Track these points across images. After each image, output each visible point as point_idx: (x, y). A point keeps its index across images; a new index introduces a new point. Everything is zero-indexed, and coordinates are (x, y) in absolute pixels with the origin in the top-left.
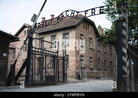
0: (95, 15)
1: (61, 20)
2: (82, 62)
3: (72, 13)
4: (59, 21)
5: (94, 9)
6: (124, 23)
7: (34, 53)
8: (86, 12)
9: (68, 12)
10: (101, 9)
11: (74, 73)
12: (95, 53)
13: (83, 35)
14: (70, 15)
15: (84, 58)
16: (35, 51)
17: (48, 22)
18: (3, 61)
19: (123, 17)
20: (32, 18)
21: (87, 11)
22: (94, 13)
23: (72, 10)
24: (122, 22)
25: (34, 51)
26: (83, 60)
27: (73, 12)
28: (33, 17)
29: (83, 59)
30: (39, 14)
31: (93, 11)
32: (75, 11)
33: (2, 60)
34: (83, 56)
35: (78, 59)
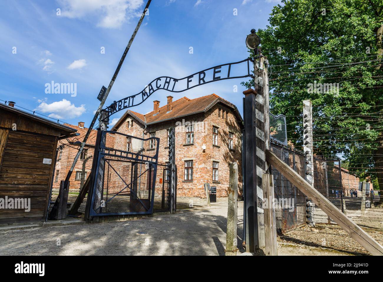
0: (205, 83)
1: (148, 96)
2: (215, 172)
3: (166, 82)
4: (145, 98)
5: (203, 72)
6: (261, 96)
7: (106, 157)
8: (190, 80)
9: (160, 80)
10: (216, 70)
11: (202, 191)
12: (238, 157)
13: (218, 128)
14: (162, 87)
15: (219, 164)
16: (109, 155)
17: (127, 101)
18: (41, 173)
19: (259, 83)
20: (100, 94)
21: (192, 76)
22: (203, 79)
23: (167, 77)
24: (256, 95)
25: (106, 154)
26: (217, 169)
27: (168, 80)
28: (100, 92)
29: (217, 167)
30: (110, 86)
31: (202, 76)
32: (171, 78)
33: (38, 170)
34: (218, 162)
35: (208, 168)
